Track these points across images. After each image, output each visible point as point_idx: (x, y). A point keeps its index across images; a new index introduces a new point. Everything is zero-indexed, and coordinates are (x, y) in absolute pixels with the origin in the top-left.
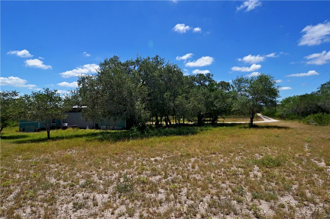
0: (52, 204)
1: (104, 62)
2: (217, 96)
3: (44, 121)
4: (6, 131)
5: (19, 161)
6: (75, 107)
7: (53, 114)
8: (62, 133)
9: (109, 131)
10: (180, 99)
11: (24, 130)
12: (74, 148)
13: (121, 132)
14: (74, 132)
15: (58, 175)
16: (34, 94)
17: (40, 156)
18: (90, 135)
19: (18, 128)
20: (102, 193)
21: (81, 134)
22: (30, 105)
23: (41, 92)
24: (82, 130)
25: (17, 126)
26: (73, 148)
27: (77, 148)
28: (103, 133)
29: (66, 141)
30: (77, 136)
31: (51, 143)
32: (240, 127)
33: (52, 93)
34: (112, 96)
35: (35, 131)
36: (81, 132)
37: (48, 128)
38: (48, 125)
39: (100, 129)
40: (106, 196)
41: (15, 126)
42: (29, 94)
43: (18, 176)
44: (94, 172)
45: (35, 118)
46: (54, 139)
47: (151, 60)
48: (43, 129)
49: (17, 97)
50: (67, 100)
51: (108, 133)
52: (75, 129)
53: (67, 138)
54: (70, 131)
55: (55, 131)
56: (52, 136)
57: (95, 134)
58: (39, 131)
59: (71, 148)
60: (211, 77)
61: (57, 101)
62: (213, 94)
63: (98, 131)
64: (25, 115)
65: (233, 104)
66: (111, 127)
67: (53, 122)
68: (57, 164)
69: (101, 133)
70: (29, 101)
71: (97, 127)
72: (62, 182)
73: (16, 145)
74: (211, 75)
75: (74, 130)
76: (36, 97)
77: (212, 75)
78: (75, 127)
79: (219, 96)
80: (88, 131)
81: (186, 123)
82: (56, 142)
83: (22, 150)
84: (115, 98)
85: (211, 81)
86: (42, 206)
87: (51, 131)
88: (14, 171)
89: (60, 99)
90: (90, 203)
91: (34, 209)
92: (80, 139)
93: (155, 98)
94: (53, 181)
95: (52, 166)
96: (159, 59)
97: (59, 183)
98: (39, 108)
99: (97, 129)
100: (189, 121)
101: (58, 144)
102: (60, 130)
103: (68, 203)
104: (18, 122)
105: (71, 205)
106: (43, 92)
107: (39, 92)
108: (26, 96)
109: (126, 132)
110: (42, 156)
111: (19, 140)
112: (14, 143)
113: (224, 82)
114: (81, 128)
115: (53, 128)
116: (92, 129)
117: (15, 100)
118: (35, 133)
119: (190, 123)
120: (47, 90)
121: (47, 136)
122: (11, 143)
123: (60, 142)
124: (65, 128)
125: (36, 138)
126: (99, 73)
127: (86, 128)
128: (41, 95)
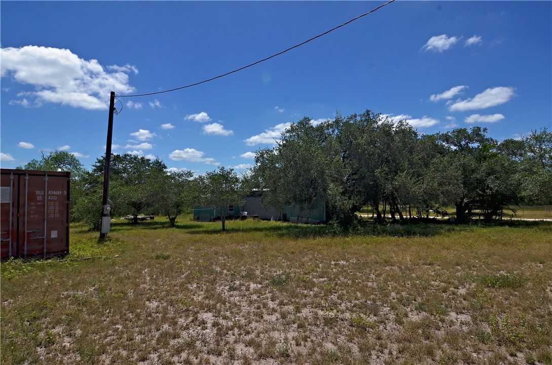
0: (213, 285)
1: (290, 128)
2: (492, 169)
3: (219, 208)
4: (180, 219)
5: (191, 251)
6: (255, 190)
7: (228, 199)
8: (240, 224)
9: (300, 225)
10: (402, 178)
11: (198, 219)
12: (248, 242)
13: (316, 227)
14: (254, 224)
15: (224, 266)
16: (208, 174)
17: (212, 248)
18: (273, 229)
19: (192, 216)
20: (257, 284)
21: (262, 227)
22: (205, 188)
23: (216, 172)
24: (265, 221)
25: (192, 213)
26: (246, 243)
27: (251, 243)
28: (290, 227)
29: (241, 234)
30: (256, 229)
31: (224, 236)
32: (544, 230)
33: (228, 172)
34: (298, 175)
35: (210, 221)
36: (263, 224)
37: (223, 217)
38: (223, 213)
39: (289, 221)
40: (259, 286)
41: (189, 213)
42: (204, 175)
43: (189, 262)
44: (259, 268)
45: (209, 204)
46: (228, 231)
47: (358, 118)
48: (218, 219)
49: (191, 179)
50: (246, 181)
51: (297, 227)
52: (257, 220)
53: (243, 231)
54: (250, 223)
55: (232, 221)
56: (228, 228)
57: (279, 228)
58: (214, 220)
59: (244, 242)
60: (482, 133)
61: (234, 183)
62: (484, 165)
63: (285, 224)
64: (199, 200)
65: (521, 184)
66: (304, 219)
67: (230, 210)
68: (226, 257)
69: (287, 228)
70: (203, 183)
71: (285, 219)
72: (225, 271)
73: (189, 236)
74: (482, 130)
75: (254, 220)
76: (210, 178)
77: (485, 130)
78: (256, 217)
79: (498, 168)
80: (273, 223)
81: (431, 217)
82: (230, 235)
83: (195, 241)
84: (300, 179)
85: (482, 140)
86: (205, 285)
87: (227, 222)
88: (186, 259)
89: (237, 180)
90: (244, 288)
91: (199, 285)
92: (258, 233)
93: (362, 178)
94: (218, 269)
95: (220, 258)
96: (371, 116)
97: (223, 272)
98: (213, 192)
99: (284, 222)
100: (438, 213)
101: (232, 237)
102: (238, 220)
103: (225, 286)
104: (192, 208)
105: (227, 287)
106: (218, 171)
107: (214, 172)
108: (200, 177)
109: (322, 228)
110: (213, 249)
111: (192, 230)
112: (187, 233)
113: (512, 142)
114: (263, 219)
115: (230, 218)
116: (279, 220)
117: (189, 181)
118: (210, 223)
119: (439, 218)
120: (222, 169)
121: (222, 228)
122: (184, 233)
123: (234, 234)
124: (244, 218)
125: (210, 229)
126: (280, 145)
127: (270, 220)
128: (216, 175)
